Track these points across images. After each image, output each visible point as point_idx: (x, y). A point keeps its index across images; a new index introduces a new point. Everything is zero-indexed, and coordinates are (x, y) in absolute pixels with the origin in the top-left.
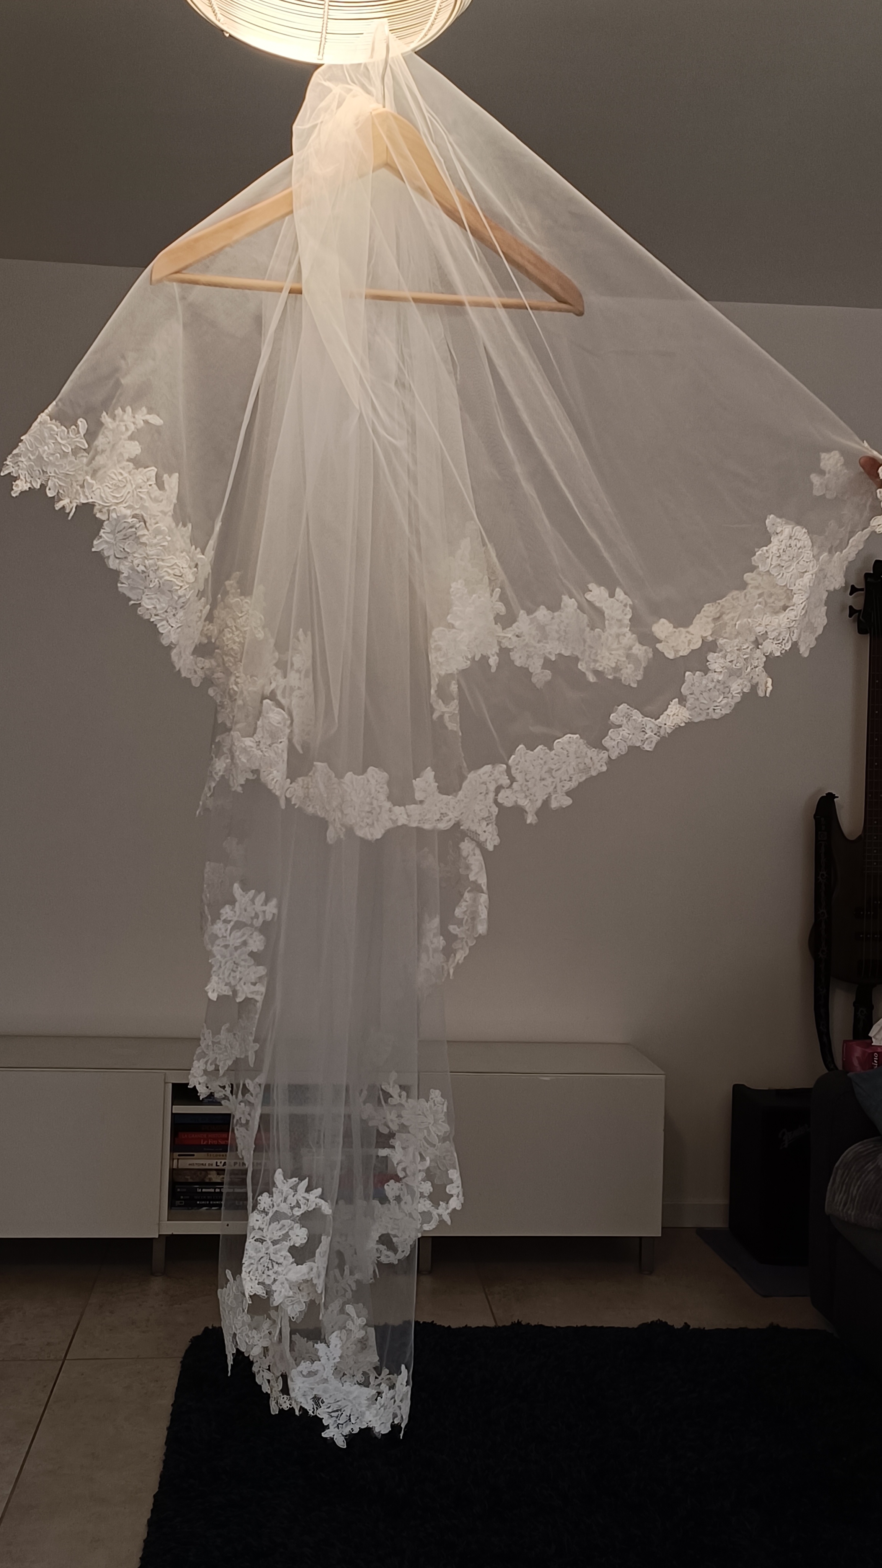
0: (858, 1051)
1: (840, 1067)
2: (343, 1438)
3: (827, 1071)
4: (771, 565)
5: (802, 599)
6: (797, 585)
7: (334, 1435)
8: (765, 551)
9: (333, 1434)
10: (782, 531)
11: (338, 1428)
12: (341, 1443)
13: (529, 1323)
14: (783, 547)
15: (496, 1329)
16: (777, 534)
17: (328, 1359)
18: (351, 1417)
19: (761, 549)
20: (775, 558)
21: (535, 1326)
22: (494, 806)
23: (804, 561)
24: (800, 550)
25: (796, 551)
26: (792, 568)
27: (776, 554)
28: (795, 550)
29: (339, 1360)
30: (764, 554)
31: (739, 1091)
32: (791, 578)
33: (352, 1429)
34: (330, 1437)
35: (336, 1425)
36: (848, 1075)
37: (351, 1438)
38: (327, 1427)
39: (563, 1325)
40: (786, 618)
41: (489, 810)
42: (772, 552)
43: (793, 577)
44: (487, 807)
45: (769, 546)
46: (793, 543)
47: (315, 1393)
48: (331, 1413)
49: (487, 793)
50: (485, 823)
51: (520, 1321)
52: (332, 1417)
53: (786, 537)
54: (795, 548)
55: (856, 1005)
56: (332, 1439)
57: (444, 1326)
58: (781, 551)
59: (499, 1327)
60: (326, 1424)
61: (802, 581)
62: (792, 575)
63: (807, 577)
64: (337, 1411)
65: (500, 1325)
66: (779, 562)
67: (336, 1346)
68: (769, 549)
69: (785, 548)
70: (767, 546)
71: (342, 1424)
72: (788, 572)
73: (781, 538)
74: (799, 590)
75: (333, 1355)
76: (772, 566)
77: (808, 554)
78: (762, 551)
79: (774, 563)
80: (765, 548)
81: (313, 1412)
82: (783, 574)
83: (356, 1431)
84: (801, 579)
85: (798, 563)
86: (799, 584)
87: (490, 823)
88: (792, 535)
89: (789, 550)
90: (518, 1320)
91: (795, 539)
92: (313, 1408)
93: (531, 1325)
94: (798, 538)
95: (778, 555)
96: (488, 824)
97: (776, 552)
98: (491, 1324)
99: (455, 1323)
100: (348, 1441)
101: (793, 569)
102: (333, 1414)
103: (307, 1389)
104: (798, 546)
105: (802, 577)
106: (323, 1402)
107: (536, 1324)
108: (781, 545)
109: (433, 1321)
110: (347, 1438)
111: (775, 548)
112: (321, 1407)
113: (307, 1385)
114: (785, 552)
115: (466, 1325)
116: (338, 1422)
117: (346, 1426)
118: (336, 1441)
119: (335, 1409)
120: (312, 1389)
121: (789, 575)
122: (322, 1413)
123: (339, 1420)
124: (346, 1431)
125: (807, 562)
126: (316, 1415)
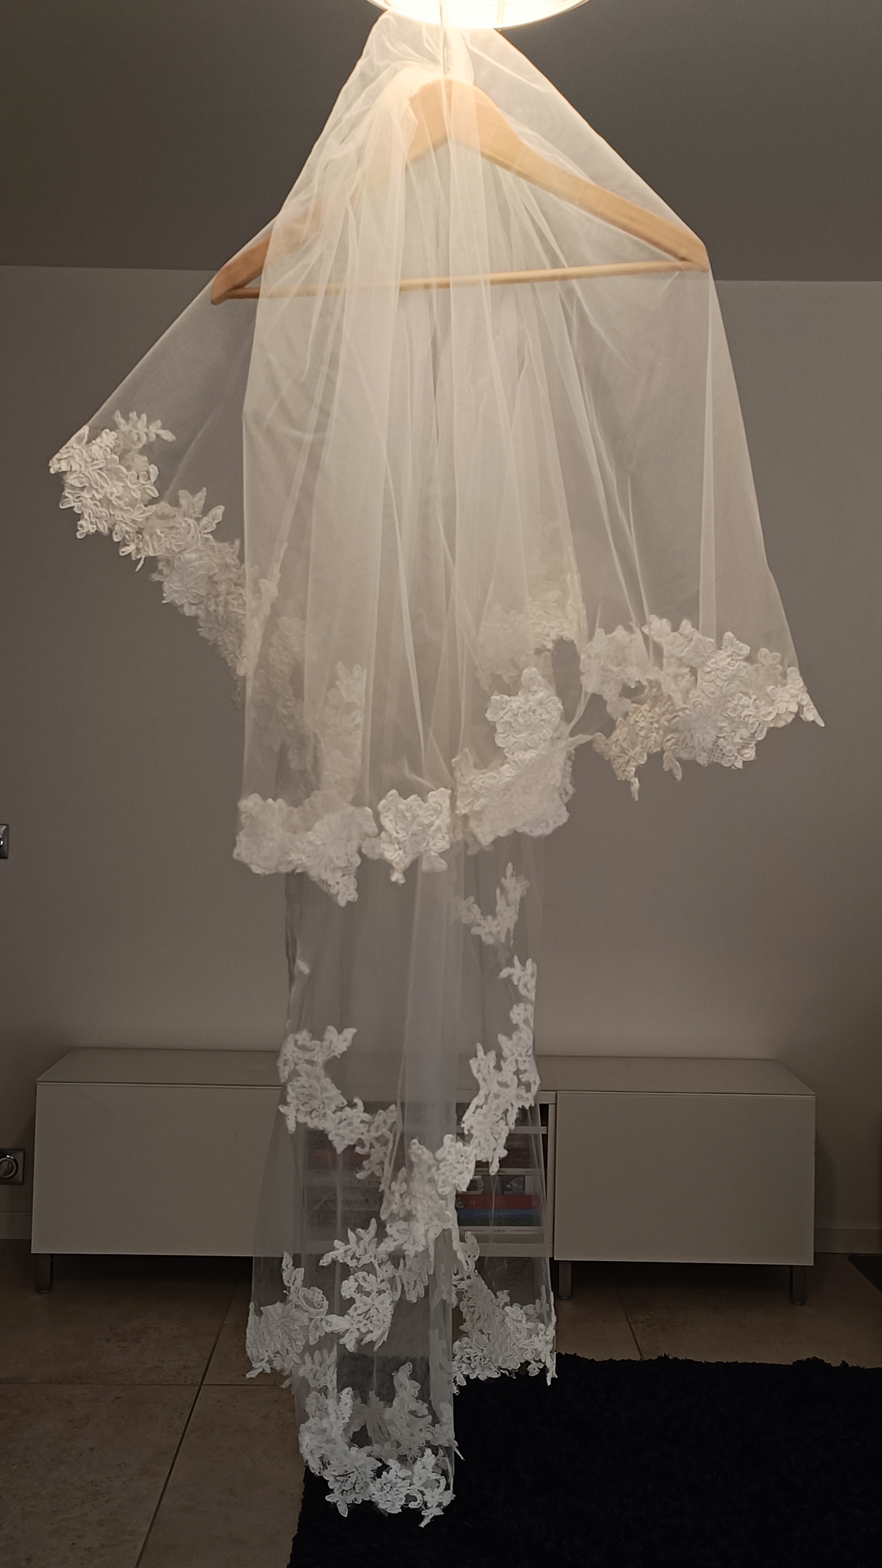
2: (346, 1505)
4: (502, 718)
5: (511, 772)
6: (515, 755)
7: (337, 1501)
8: (504, 700)
9: (337, 1499)
10: (536, 691)
11: (343, 1495)
12: (344, 1512)
13: (676, 1358)
14: (526, 708)
15: (642, 1364)
16: (530, 691)
17: (337, 1418)
18: (356, 1485)
19: (502, 696)
20: (510, 714)
21: (683, 1360)
22: (358, 856)
23: (539, 736)
24: (542, 723)
25: (538, 720)
26: (522, 735)
27: (514, 710)
28: (536, 718)
29: (348, 1421)
30: (502, 702)
32: (513, 744)
33: (355, 1498)
34: (334, 1502)
35: (341, 1491)
37: (353, 1508)
38: (332, 1491)
39: (712, 1361)
40: (482, 780)
41: (348, 860)
42: (511, 706)
43: (516, 745)
44: (347, 855)
45: (512, 698)
46: (539, 710)
47: (323, 1452)
48: (337, 1476)
49: (349, 840)
50: (340, 873)
51: (667, 1355)
52: (338, 1481)
53: (537, 700)
54: (538, 717)
56: (335, 1504)
57: (587, 1359)
58: (521, 711)
59: (645, 1361)
60: (331, 1487)
61: (524, 755)
62: (516, 742)
63: (531, 754)
64: (343, 1476)
65: (646, 1358)
66: (512, 720)
67: (346, 1404)
68: (510, 701)
69: (527, 710)
70: (509, 696)
71: (347, 1491)
72: (515, 737)
73: (530, 698)
74: (514, 761)
75: (343, 1414)
76: (502, 720)
77: (547, 732)
78: (501, 698)
79: (506, 718)
80: (506, 697)
81: (320, 1473)
82: (508, 735)
83: (359, 1502)
84: (524, 752)
85: (531, 734)
86: (518, 756)
87: (346, 874)
88: (544, 702)
89: (530, 715)
90: (665, 1354)
91: (544, 708)
92: (320, 1469)
93: (679, 1360)
94: (549, 709)
95: (515, 713)
96: (343, 875)
97: (516, 709)
98: (636, 1357)
99: (600, 1356)
100: (351, 1510)
101: (522, 737)
102: (338, 1478)
103: (314, 1447)
104: (544, 717)
105: (526, 750)
106: (329, 1464)
107: (684, 1358)
108: (526, 704)
109: (576, 1354)
110: (349, 1506)
111: (517, 704)
112: (327, 1468)
113: (315, 1444)
114: (525, 714)
115: (611, 1359)
116: (344, 1488)
117: (351, 1493)
118: (339, 1508)
119: (341, 1474)
120: (321, 1448)
121: (513, 740)
122: (328, 1475)
123: (344, 1486)
124: (350, 1499)
125: (541, 739)
126: (322, 1476)
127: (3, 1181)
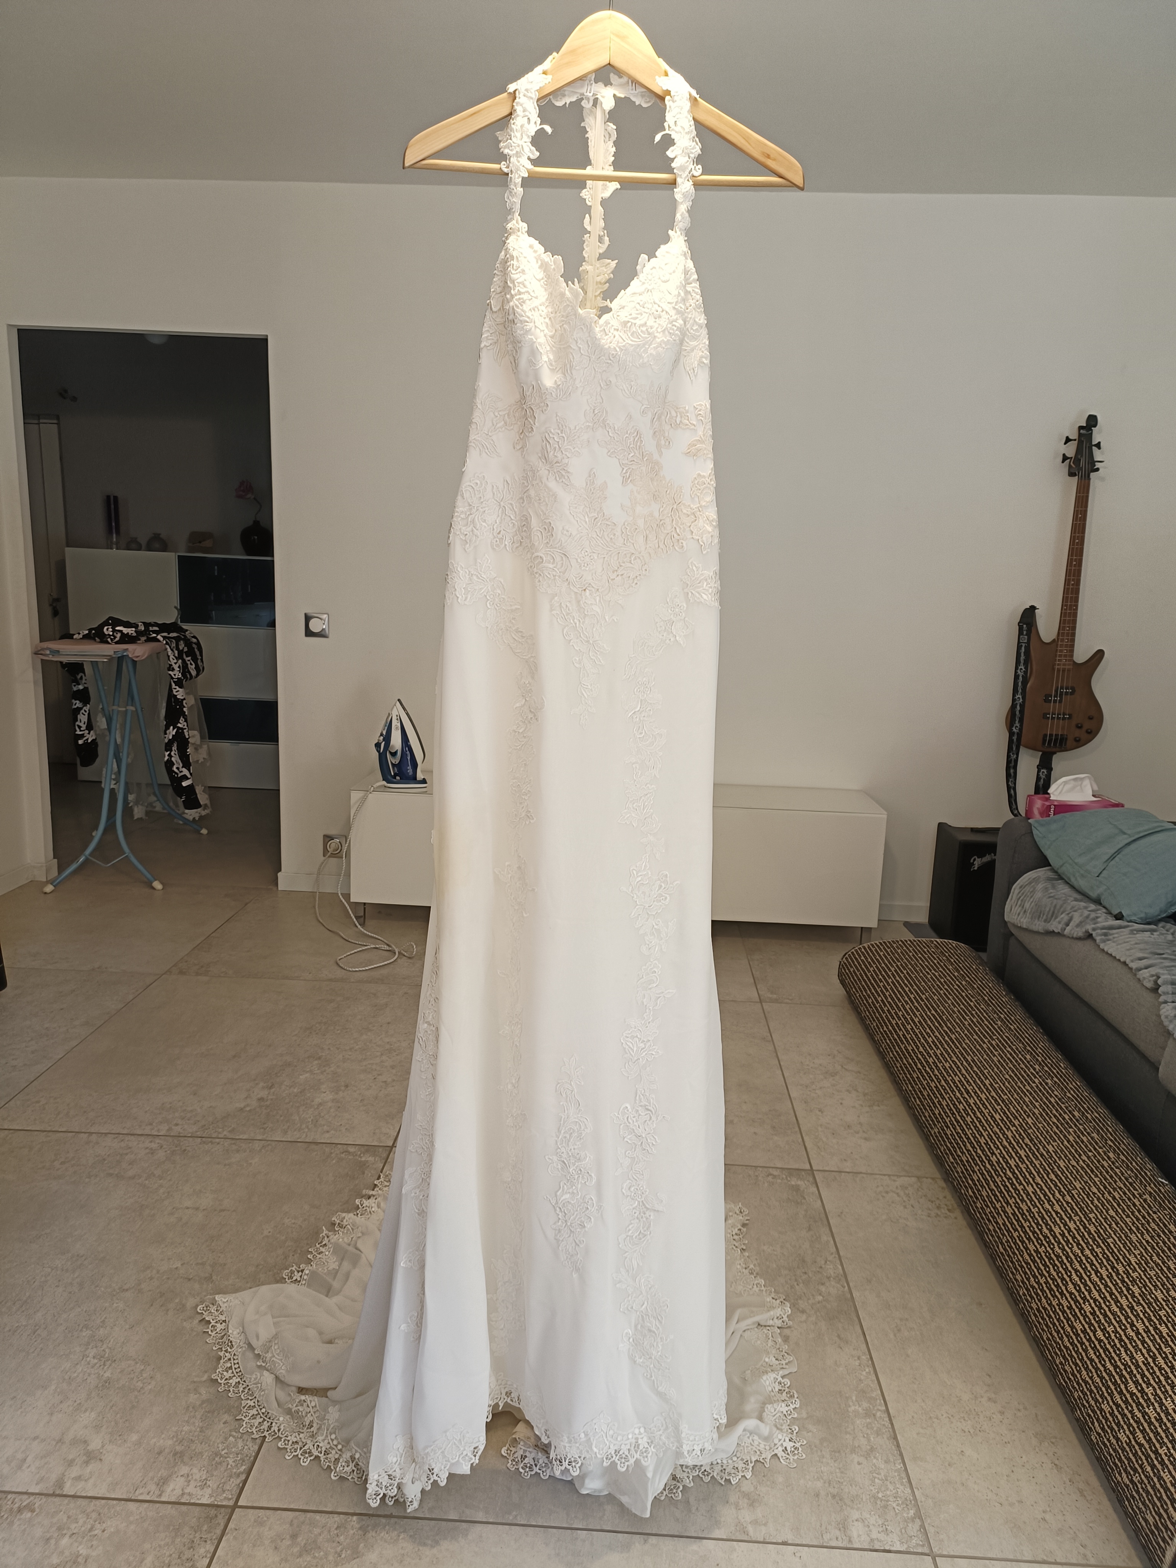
0: (1038, 803)
1: (1023, 813)
3: (1013, 817)
31: (941, 827)
36: (1029, 821)
55: (1039, 767)
127: (333, 855)
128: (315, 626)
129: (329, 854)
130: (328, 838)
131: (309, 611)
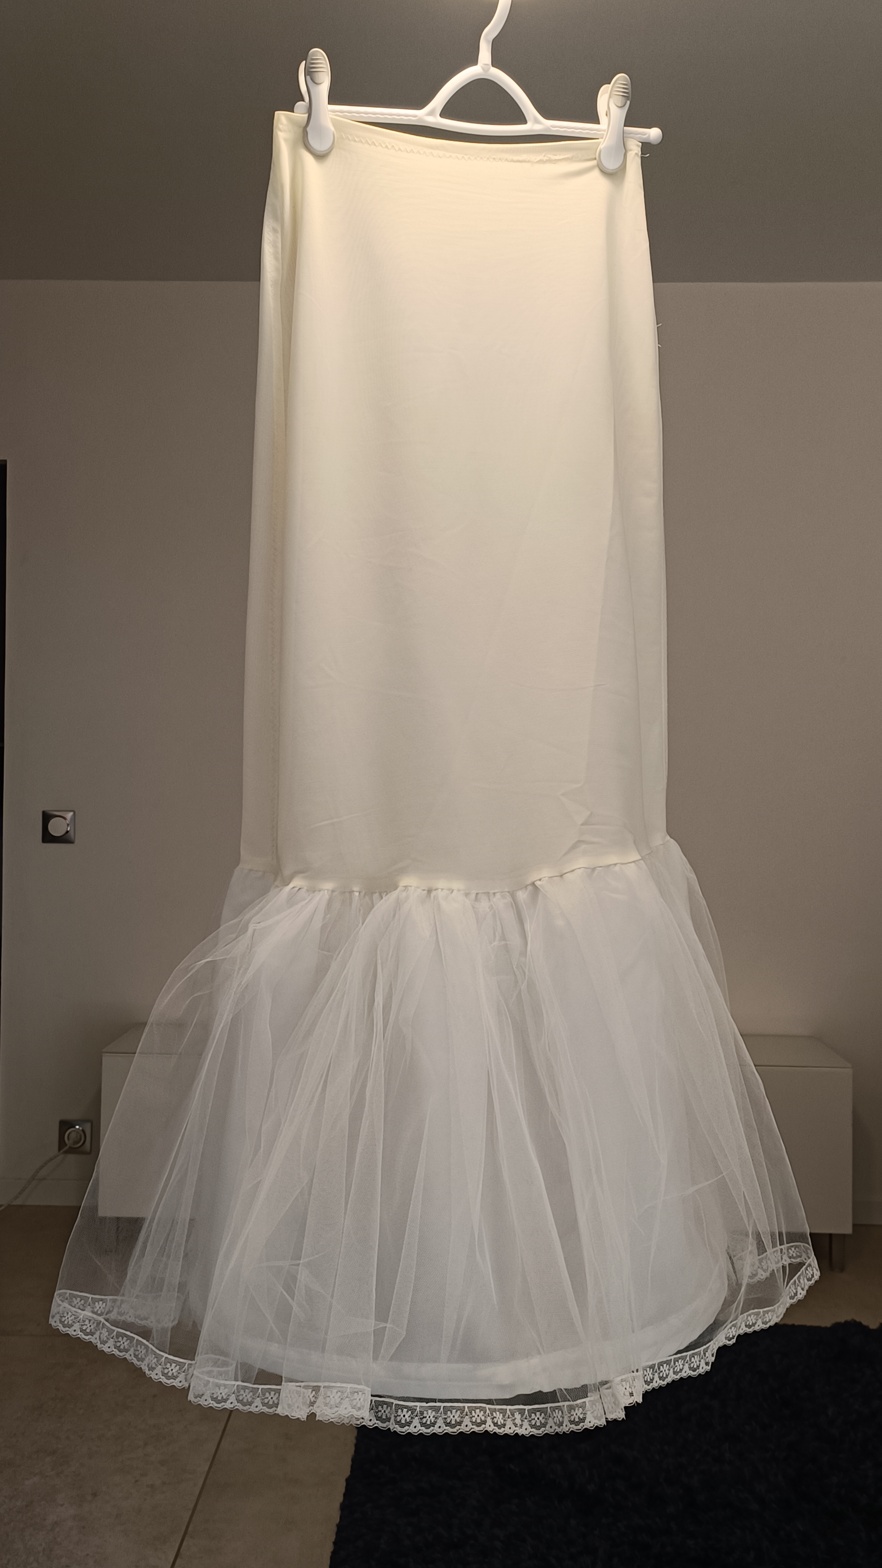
127: (72, 1150)
128: (57, 828)
129: (66, 1148)
130: (65, 1125)
131: (48, 808)
